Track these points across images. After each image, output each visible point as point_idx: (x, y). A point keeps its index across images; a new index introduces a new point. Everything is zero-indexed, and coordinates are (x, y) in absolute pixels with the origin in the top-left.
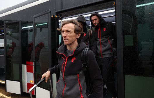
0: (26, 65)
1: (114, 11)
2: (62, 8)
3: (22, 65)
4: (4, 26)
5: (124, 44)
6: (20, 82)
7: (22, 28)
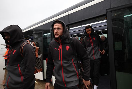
0: (46, 61)
1: (106, 21)
2: (69, 23)
3: (44, 60)
4: (33, 35)
5: (114, 49)
6: (42, 72)
7: (44, 35)
